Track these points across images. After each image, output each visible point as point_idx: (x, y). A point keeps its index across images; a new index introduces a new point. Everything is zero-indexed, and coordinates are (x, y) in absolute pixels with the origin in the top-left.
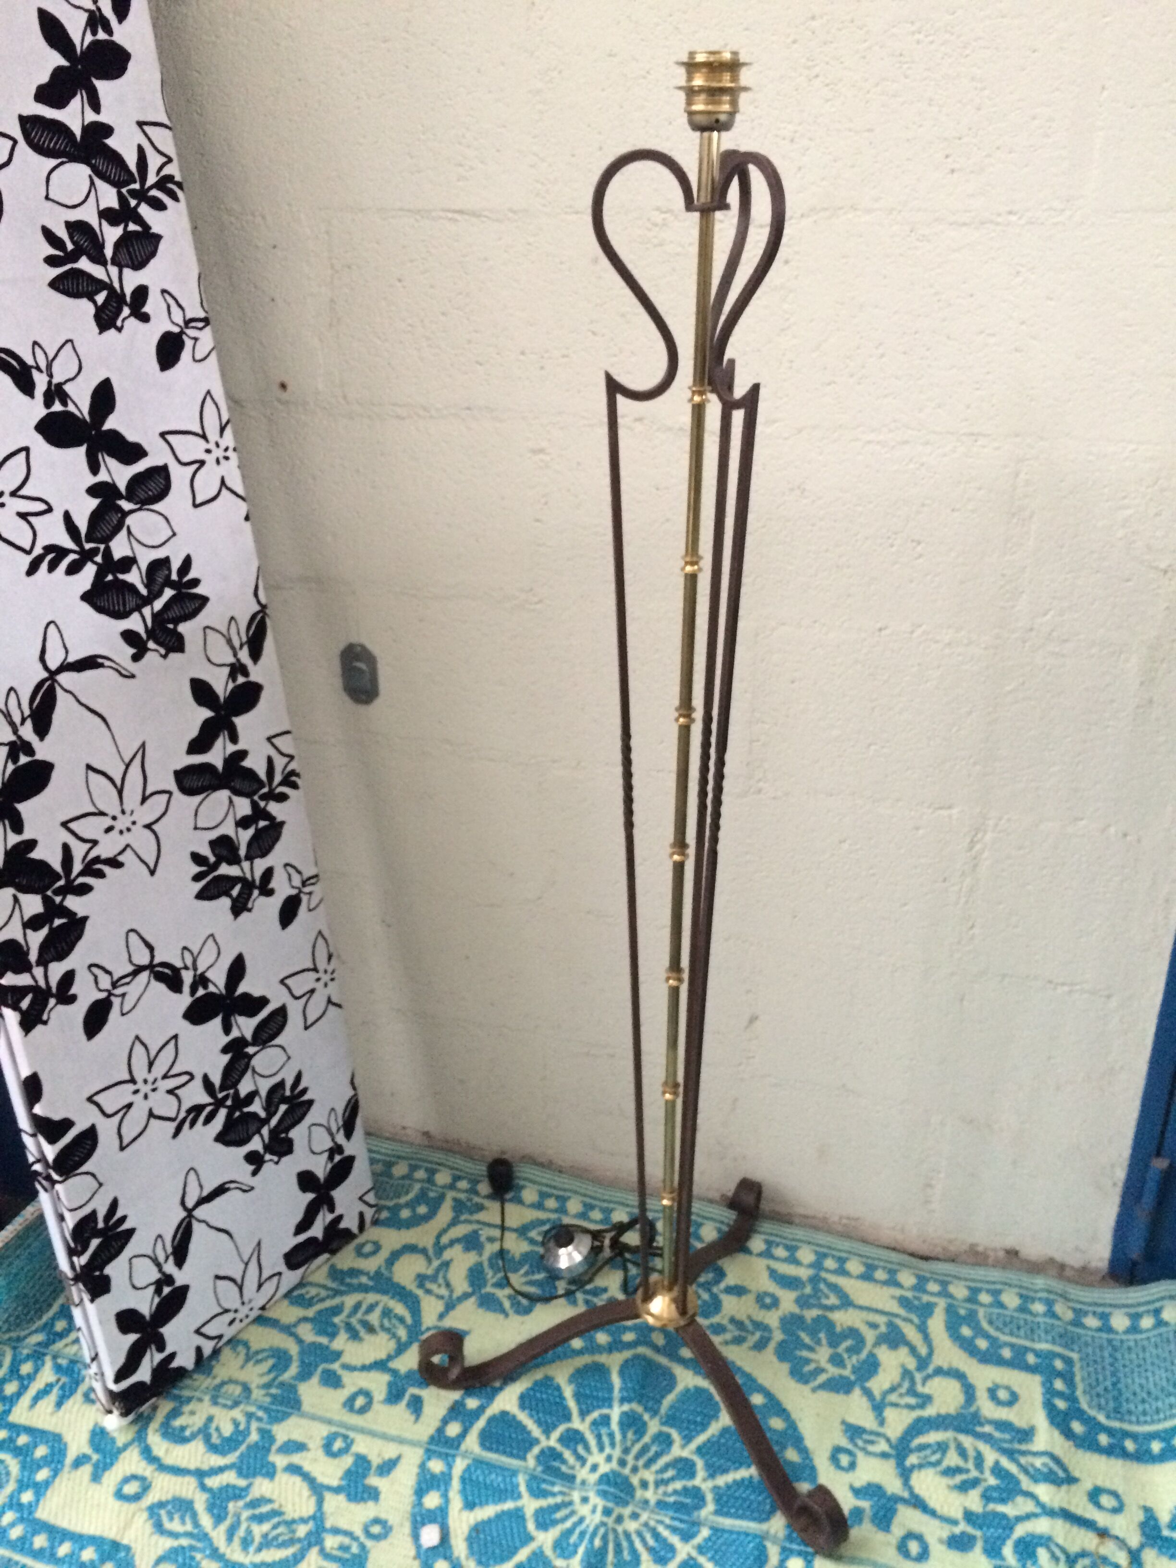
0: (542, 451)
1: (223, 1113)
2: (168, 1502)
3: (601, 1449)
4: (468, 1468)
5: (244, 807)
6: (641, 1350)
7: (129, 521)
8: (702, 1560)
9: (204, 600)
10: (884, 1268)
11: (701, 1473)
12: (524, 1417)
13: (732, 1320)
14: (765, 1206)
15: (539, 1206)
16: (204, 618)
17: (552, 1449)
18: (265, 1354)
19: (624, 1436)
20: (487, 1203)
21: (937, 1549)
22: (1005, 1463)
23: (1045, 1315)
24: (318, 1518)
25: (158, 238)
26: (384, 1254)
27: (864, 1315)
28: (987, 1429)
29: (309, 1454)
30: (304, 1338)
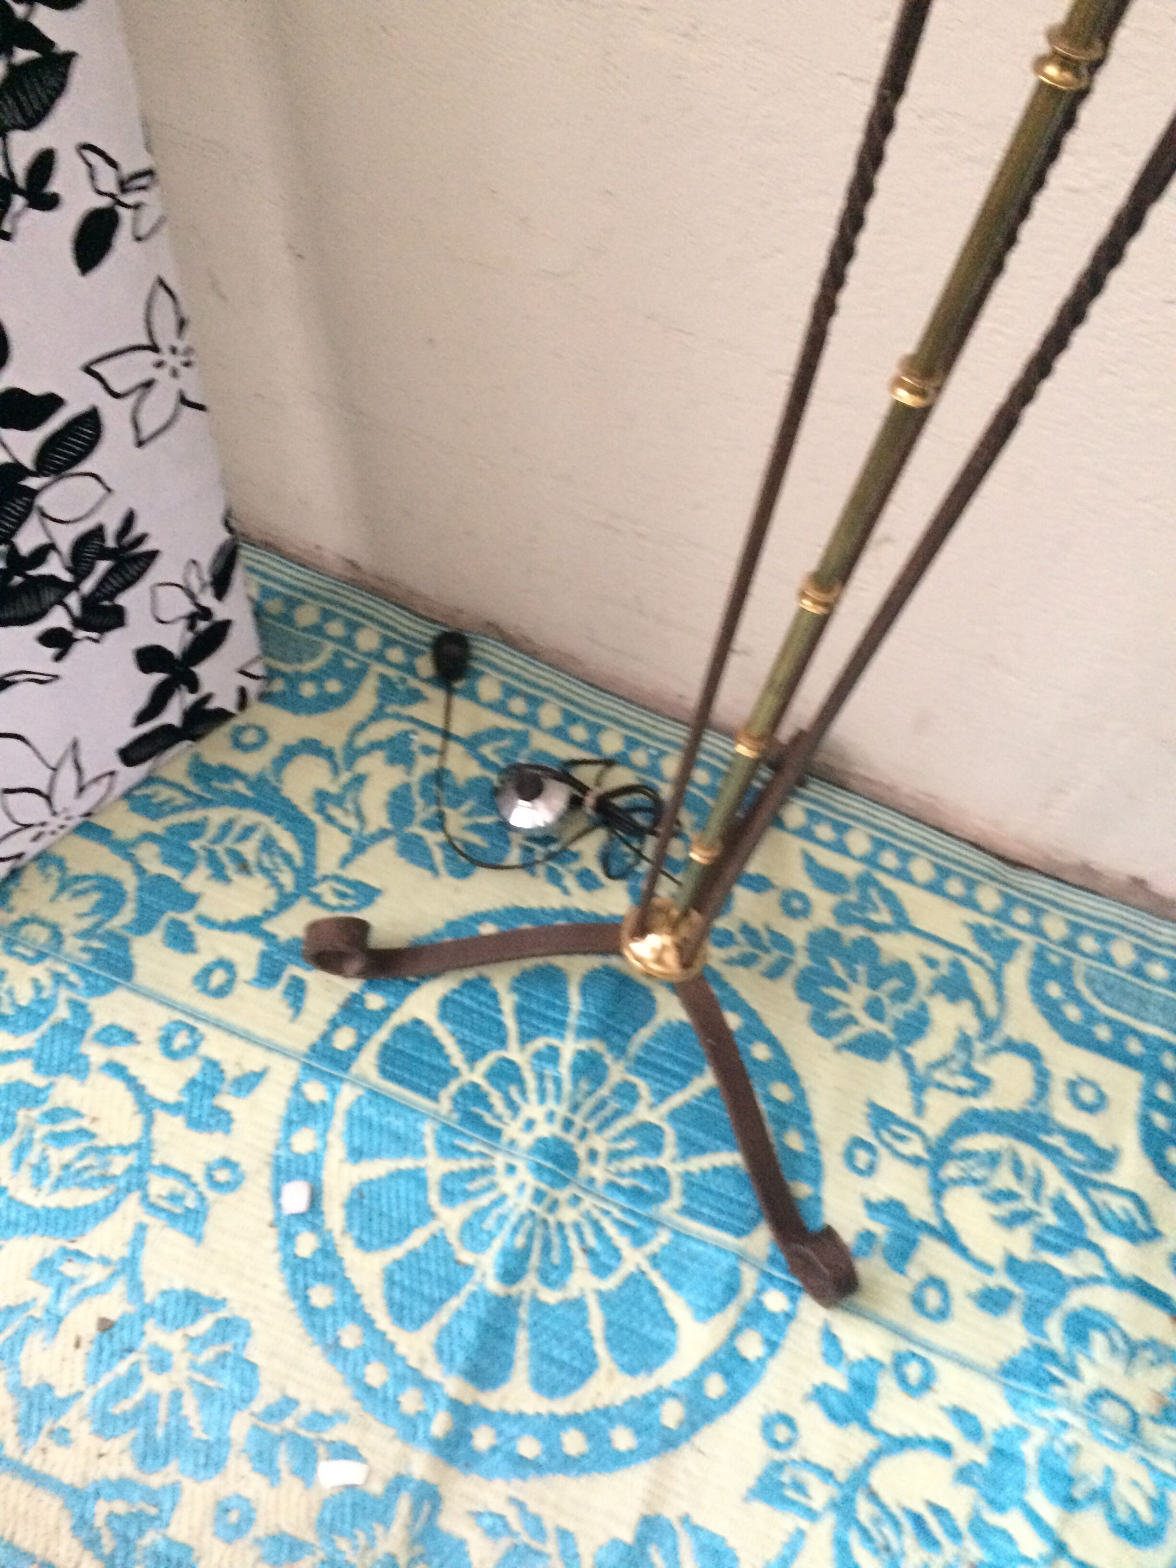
3: (542, 1096)
4: (360, 1098)
8: (655, 1277)
10: (961, 876)
11: (670, 1148)
12: (442, 1033)
13: (747, 930)
15: (500, 707)
17: (476, 1086)
18: (86, 884)
19: (575, 1085)
20: (427, 690)
21: (962, 1306)
22: (1072, 1195)
24: (144, 1146)
26: (272, 750)
27: (922, 944)
28: (1056, 1141)
29: (139, 1049)
30: (146, 865)
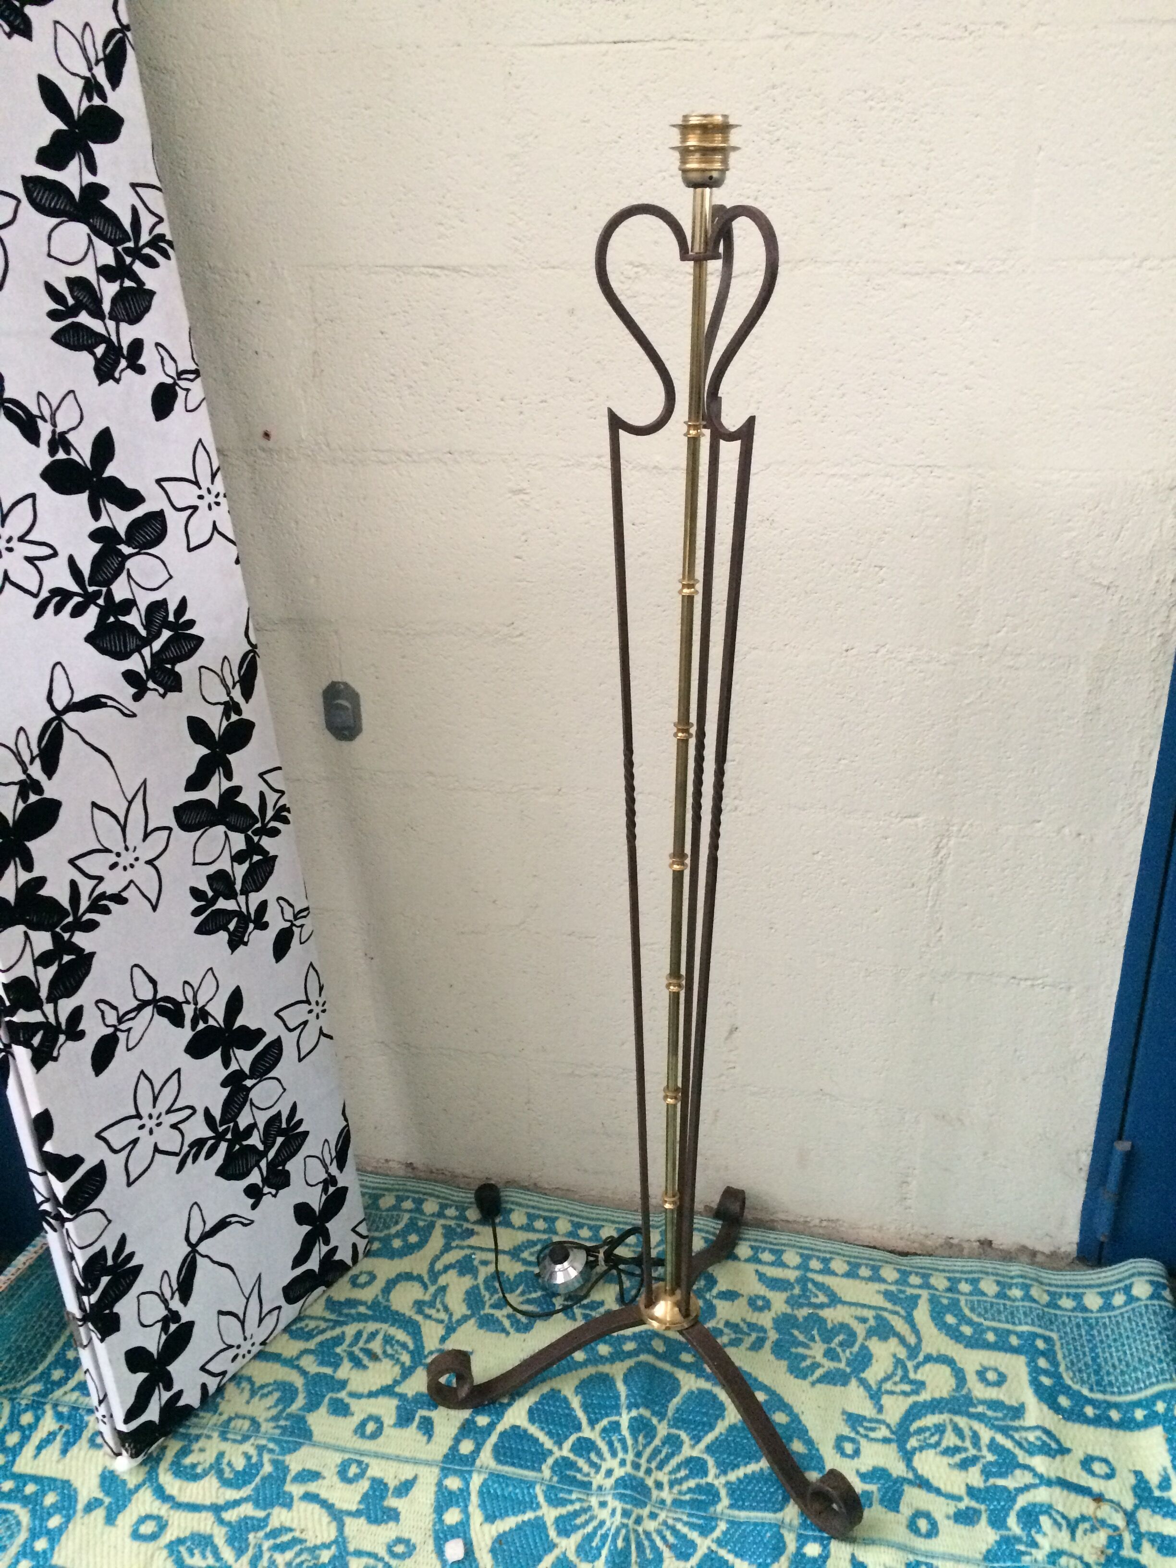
0: (521, 491)
1: (223, 1146)
2: (186, 1538)
3: (614, 1454)
4: (485, 1482)
5: (238, 842)
6: (643, 1357)
7: (129, 564)
8: (723, 1553)
9: (199, 640)
10: (867, 1265)
11: (712, 1470)
12: (534, 1430)
13: (727, 1324)
14: (748, 1215)
15: (528, 1228)
16: (200, 657)
17: (564, 1459)
18: (270, 1388)
19: (636, 1440)
20: (477, 1228)
21: (946, 1526)
22: (1000, 1439)
23: (1023, 1300)
24: (341, 1541)
25: (152, 294)
26: (379, 1284)
27: (853, 1311)
28: (980, 1409)
29: (325, 1482)
30: (308, 1369)
